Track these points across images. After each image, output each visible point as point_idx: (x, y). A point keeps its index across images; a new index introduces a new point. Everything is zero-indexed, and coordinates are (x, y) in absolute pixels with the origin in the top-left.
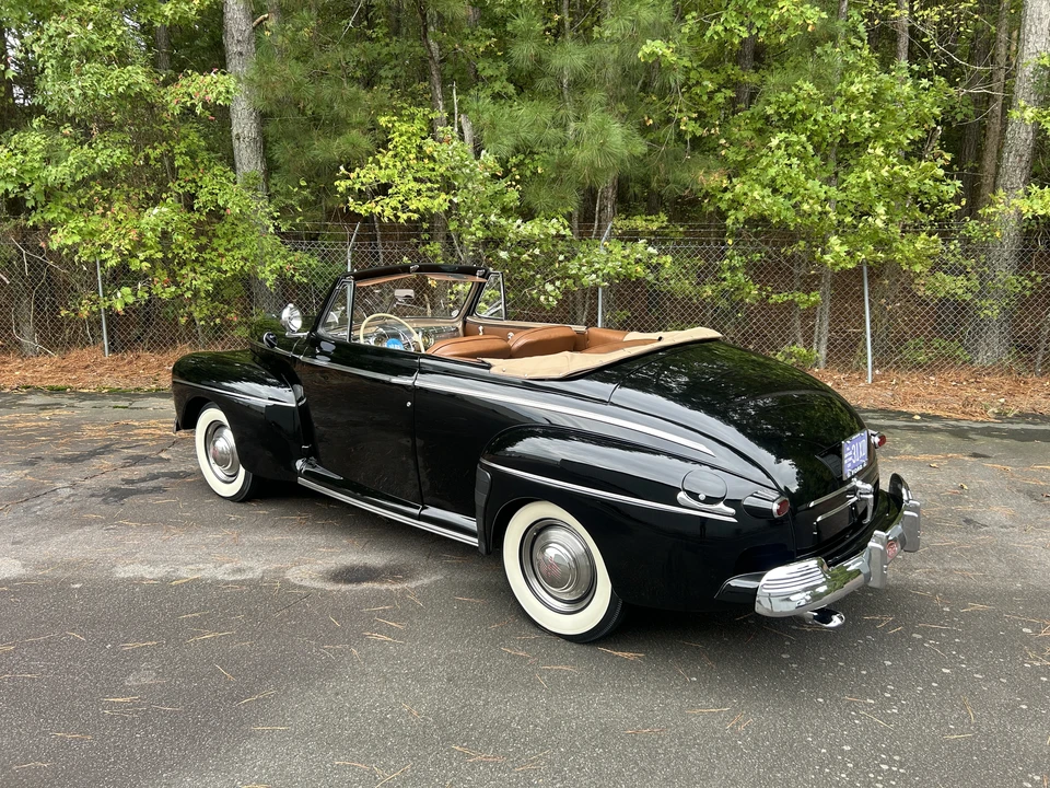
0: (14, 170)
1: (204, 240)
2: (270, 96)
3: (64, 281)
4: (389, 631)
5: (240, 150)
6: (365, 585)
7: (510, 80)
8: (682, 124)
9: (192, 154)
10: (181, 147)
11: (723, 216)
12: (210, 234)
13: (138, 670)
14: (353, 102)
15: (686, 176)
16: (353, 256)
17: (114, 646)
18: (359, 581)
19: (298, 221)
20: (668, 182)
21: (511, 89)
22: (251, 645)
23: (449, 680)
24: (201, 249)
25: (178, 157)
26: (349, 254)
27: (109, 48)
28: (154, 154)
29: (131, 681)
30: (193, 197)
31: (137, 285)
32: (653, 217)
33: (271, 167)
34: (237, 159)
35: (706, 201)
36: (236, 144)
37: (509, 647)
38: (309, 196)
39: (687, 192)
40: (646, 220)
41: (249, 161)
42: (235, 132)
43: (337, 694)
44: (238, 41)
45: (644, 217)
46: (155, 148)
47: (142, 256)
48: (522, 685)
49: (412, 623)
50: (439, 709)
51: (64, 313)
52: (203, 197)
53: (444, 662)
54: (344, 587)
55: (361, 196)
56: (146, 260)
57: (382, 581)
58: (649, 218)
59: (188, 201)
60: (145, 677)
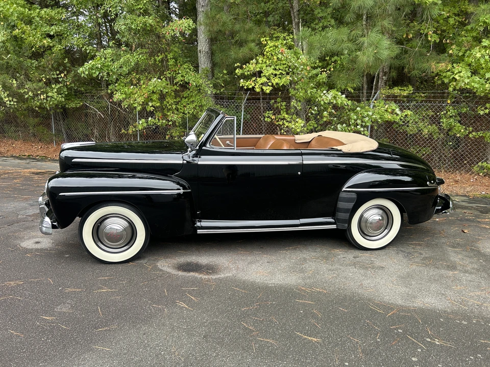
0: (100, 65)
1: (178, 99)
2: (211, 29)
3: (124, 117)
4: (189, 302)
5: (200, 58)
6: (192, 274)
7: (332, 17)
8: (429, 36)
9: (175, 58)
10: (170, 56)
11: (446, 86)
12: (181, 97)
13: (64, 303)
14: (250, 31)
15: (425, 65)
16: (245, 108)
17: (62, 289)
18: (189, 271)
19: (222, 90)
20: (414, 69)
21: (333, 22)
22: (121, 298)
23: (204, 337)
24: (177, 103)
25: (169, 60)
26: (243, 107)
27: (140, 9)
28: (158, 59)
29: (58, 309)
30: (174, 78)
31: (148, 118)
32: (405, 88)
33: (214, 65)
34: (199, 62)
35: (436, 78)
36: (199, 54)
37: (246, 323)
38: (228, 78)
39: (424, 74)
40: (400, 90)
41: (204, 63)
42: (199, 49)
43: (144, 334)
44: (202, 6)
45: (400, 88)
46: (159, 56)
47: (150, 104)
48: (243, 347)
49: (203, 299)
50: (190, 354)
51: (123, 131)
52: (179, 78)
53: (207, 326)
54: (181, 273)
55: (247, 78)
56: (152, 106)
57: (201, 273)
58: (402, 88)
59: (171, 80)
60: (64, 309)
